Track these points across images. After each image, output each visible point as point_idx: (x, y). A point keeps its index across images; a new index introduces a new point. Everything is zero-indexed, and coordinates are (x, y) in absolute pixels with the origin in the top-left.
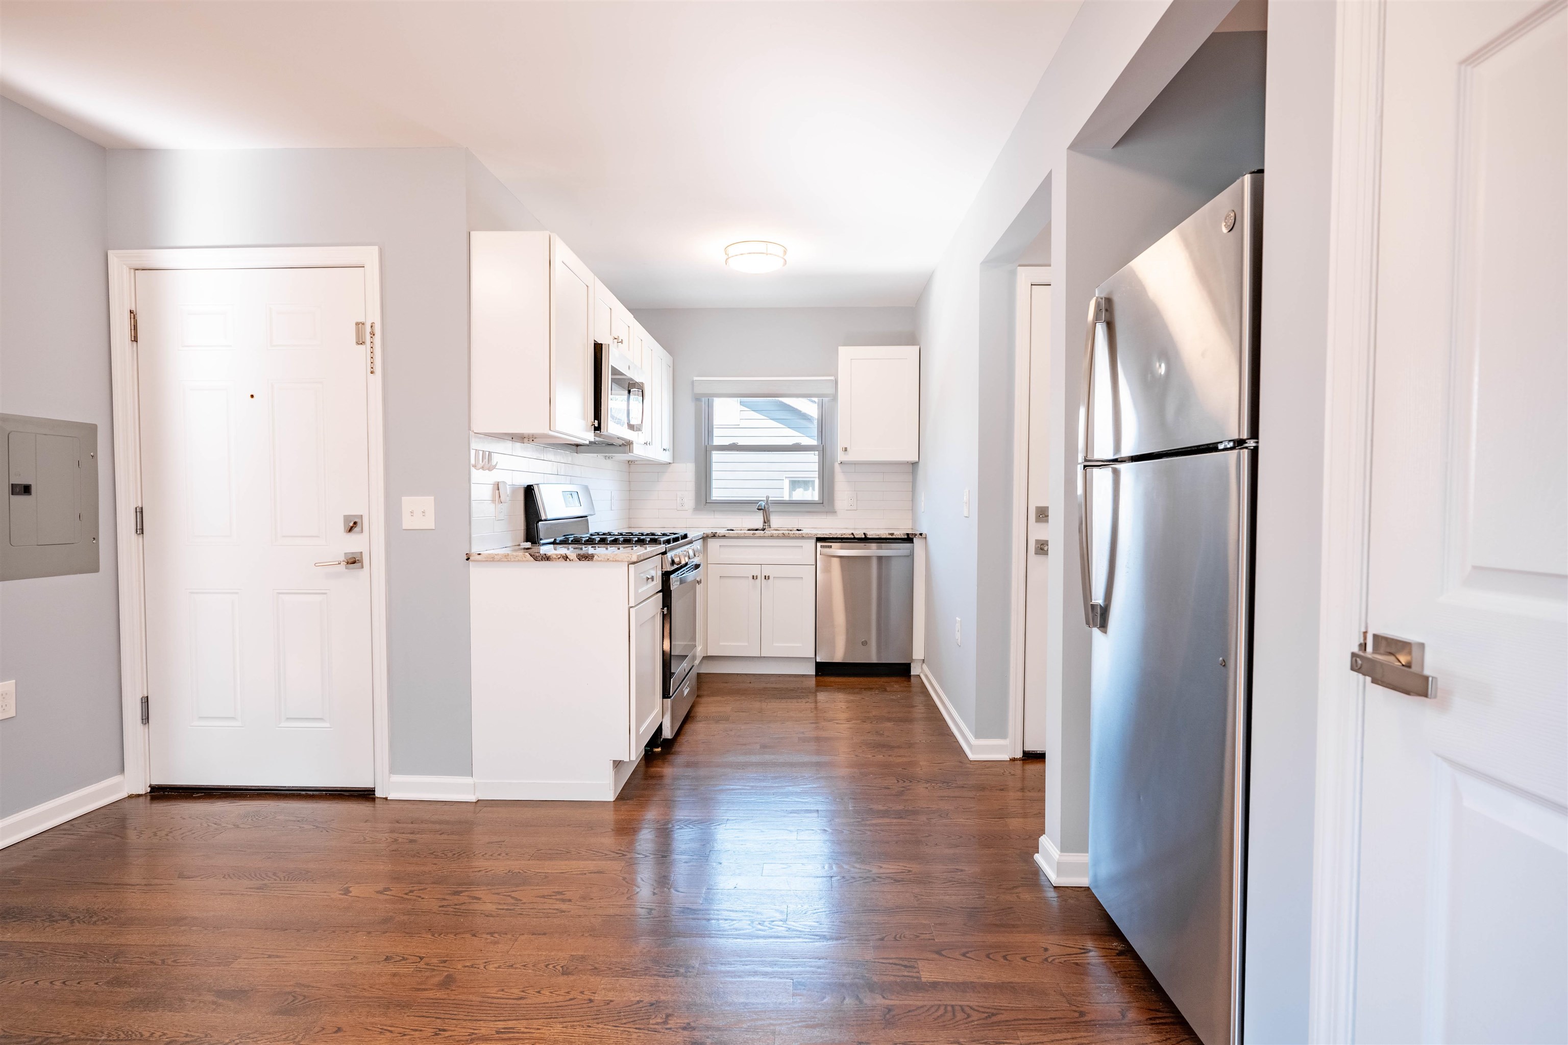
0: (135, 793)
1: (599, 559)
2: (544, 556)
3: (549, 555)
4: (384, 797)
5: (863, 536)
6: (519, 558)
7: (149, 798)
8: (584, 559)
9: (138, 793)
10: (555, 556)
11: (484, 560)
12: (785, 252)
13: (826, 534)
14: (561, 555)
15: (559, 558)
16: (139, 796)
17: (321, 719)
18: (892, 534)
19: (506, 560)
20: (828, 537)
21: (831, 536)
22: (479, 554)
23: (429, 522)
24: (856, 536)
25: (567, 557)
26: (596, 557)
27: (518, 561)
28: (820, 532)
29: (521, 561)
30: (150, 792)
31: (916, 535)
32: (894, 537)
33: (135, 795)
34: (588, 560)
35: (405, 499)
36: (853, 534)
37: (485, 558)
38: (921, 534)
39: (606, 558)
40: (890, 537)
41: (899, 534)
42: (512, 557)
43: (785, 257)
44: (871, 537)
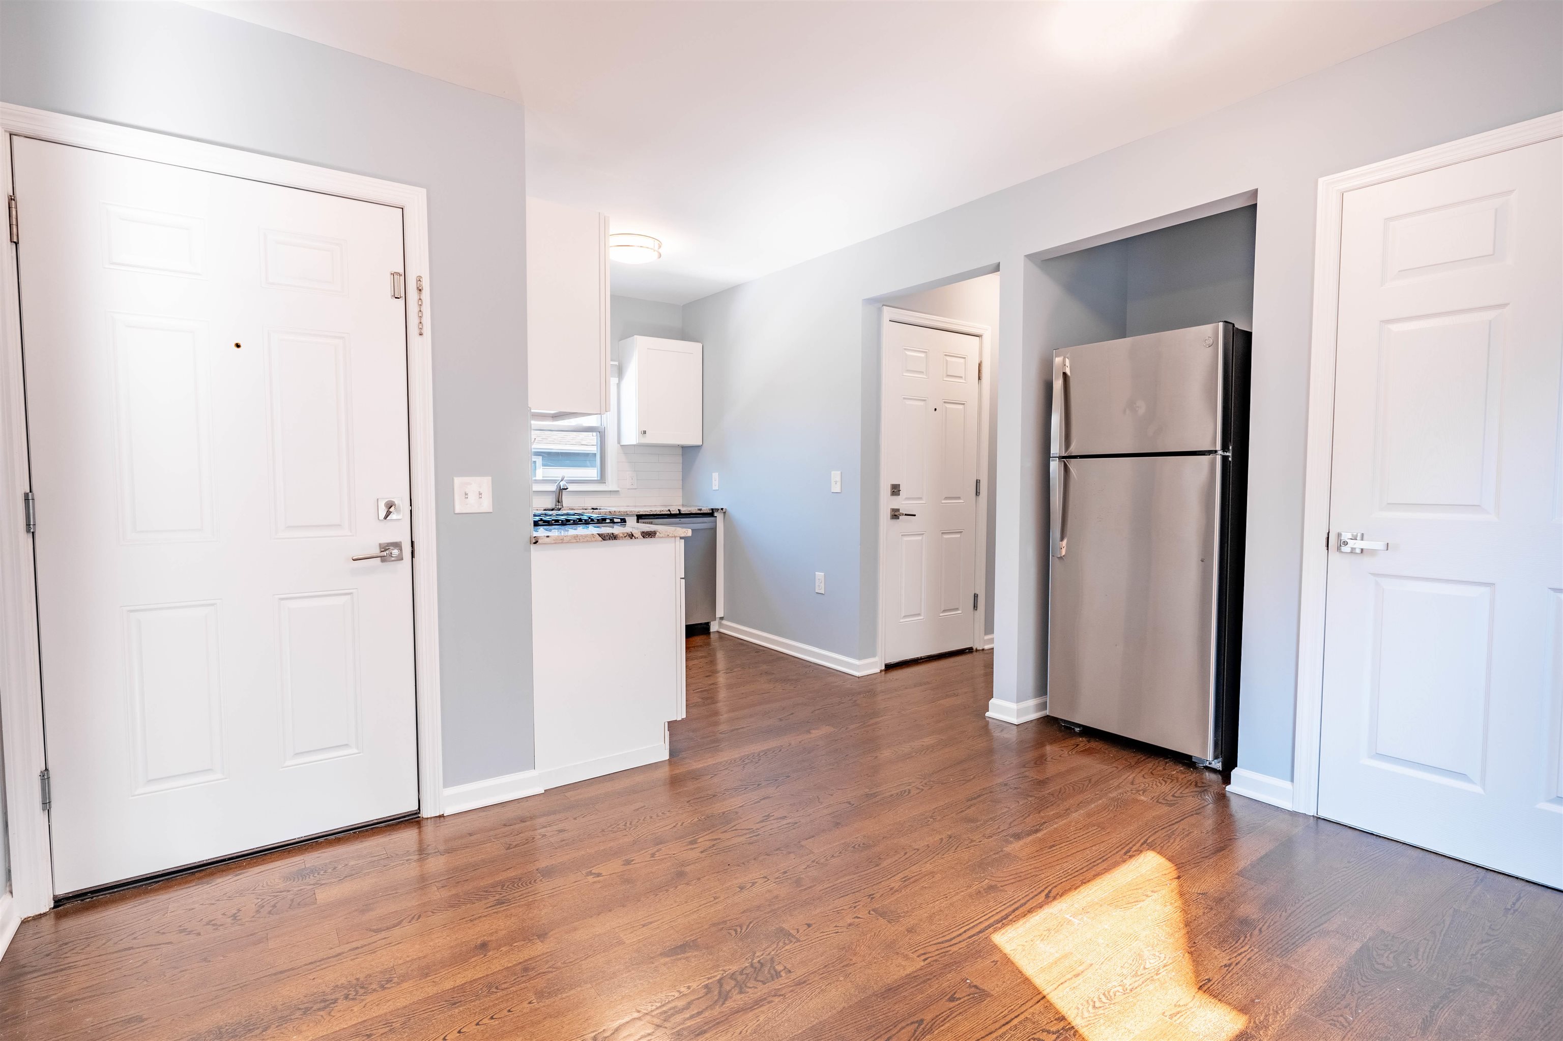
0: (32, 913)
1: (661, 535)
2: (612, 535)
3: (616, 534)
4: (438, 815)
5: (678, 512)
6: (588, 539)
7: (52, 915)
8: (647, 536)
9: (38, 913)
10: (621, 535)
11: (553, 542)
12: (660, 247)
13: (647, 512)
14: (627, 534)
15: (625, 537)
16: (41, 916)
17: (346, 745)
18: (700, 510)
19: (575, 541)
20: (649, 513)
21: (652, 513)
22: (548, 536)
23: (486, 505)
24: (672, 513)
25: (633, 536)
26: (658, 534)
27: (587, 541)
28: (642, 510)
29: (590, 541)
30: (55, 907)
31: (718, 510)
32: (702, 512)
33: (33, 917)
34: (651, 537)
35: (457, 481)
36: (669, 510)
37: (554, 540)
38: (722, 509)
39: (666, 534)
40: (699, 512)
41: (706, 509)
42: (581, 538)
43: (660, 250)
44: (684, 513)
